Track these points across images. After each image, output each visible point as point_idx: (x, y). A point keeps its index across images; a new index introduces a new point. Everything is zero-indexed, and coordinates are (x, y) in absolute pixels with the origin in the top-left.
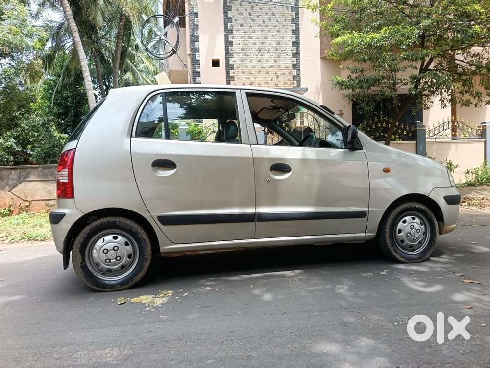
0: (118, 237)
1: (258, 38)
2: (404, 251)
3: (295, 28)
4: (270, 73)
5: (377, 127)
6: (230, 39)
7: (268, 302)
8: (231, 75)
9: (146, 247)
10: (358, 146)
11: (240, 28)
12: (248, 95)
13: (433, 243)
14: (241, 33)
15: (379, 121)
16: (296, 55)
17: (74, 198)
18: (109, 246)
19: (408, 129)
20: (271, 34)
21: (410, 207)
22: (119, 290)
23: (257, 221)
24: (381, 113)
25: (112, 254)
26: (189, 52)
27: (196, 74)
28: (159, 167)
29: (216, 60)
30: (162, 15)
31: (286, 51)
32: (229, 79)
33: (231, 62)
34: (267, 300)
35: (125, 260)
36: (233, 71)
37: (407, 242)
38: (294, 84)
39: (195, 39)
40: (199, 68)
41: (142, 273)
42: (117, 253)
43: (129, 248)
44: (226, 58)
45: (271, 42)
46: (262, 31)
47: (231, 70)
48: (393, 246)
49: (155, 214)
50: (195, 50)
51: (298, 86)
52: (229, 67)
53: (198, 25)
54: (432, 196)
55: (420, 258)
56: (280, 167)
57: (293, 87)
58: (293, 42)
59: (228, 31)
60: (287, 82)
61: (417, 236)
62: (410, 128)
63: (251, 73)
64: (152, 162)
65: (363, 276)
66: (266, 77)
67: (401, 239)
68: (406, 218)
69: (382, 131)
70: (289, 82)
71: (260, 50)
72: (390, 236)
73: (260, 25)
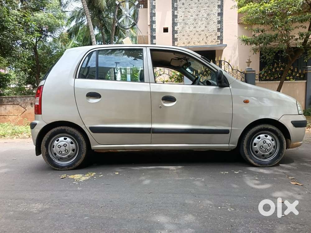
0: (67, 139)
1: (194, 12)
2: (258, 159)
3: (220, 4)
4: (202, 35)
5: (276, 70)
6: (176, 14)
7: (146, 185)
8: (175, 37)
9: (83, 145)
10: (225, 84)
11: (182, 6)
12: (151, 50)
13: (281, 154)
14: (183, 9)
15: (278, 67)
16: (220, 22)
17: (41, 114)
18: (61, 144)
19: (300, 72)
20: (203, 9)
21: (263, 127)
22: (67, 170)
23: (152, 133)
24: (280, 60)
25: (63, 148)
26: (149, 24)
27: (153, 37)
28: (91, 97)
29: (166, 28)
30: (128, 1)
31: (213, 20)
32: (174, 40)
33: (176, 29)
34: (146, 184)
35: (71, 152)
36: (177, 34)
37: (260, 152)
38: (218, 42)
39: (153, 15)
40: (155, 34)
41: (80, 160)
42: (65, 148)
43: (74, 145)
44: (172, 26)
45: (203, 14)
46: (197, 7)
47: (175, 34)
48: (249, 154)
49: (88, 126)
50: (153, 22)
51: (221, 43)
52: (174, 32)
53: (155, 6)
54: (282, 121)
55: (269, 164)
56: (169, 98)
57: (218, 44)
58: (218, 13)
59: (174, 9)
60: (213, 40)
61: (268, 149)
62: (302, 71)
63: (189, 36)
64: (86, 94)
65: (221, 173)
66: (199, 38)
67: (256, 150)
68: (261, 136)
69: (280, 73)
70: (215, 41)
71: (195, 20)
72: (246, 147)
73: (196, 3)
